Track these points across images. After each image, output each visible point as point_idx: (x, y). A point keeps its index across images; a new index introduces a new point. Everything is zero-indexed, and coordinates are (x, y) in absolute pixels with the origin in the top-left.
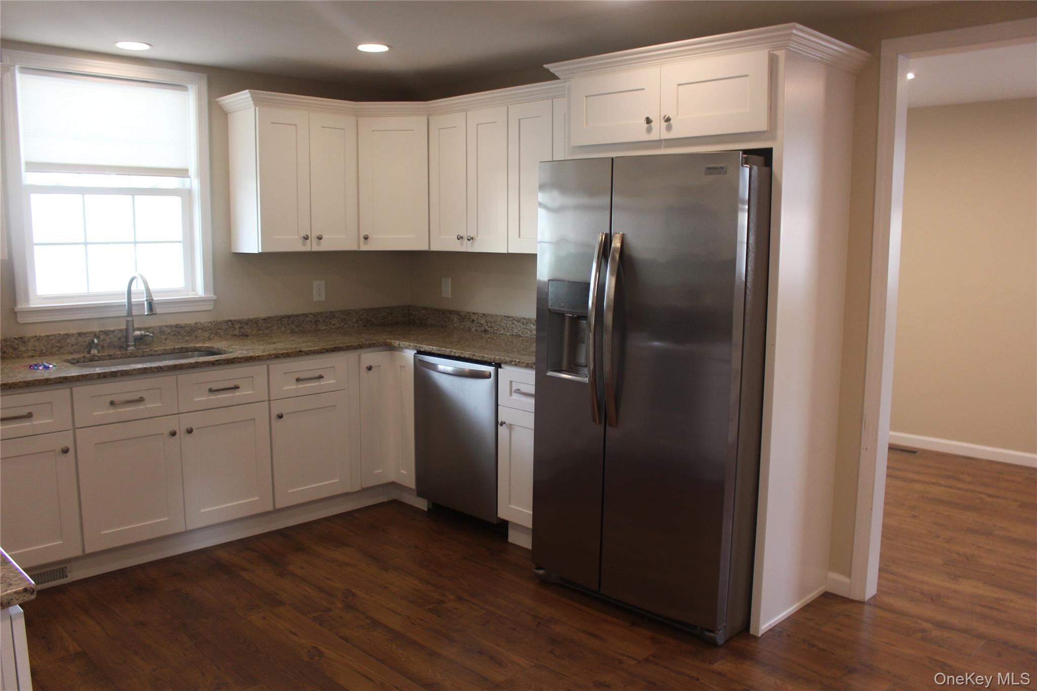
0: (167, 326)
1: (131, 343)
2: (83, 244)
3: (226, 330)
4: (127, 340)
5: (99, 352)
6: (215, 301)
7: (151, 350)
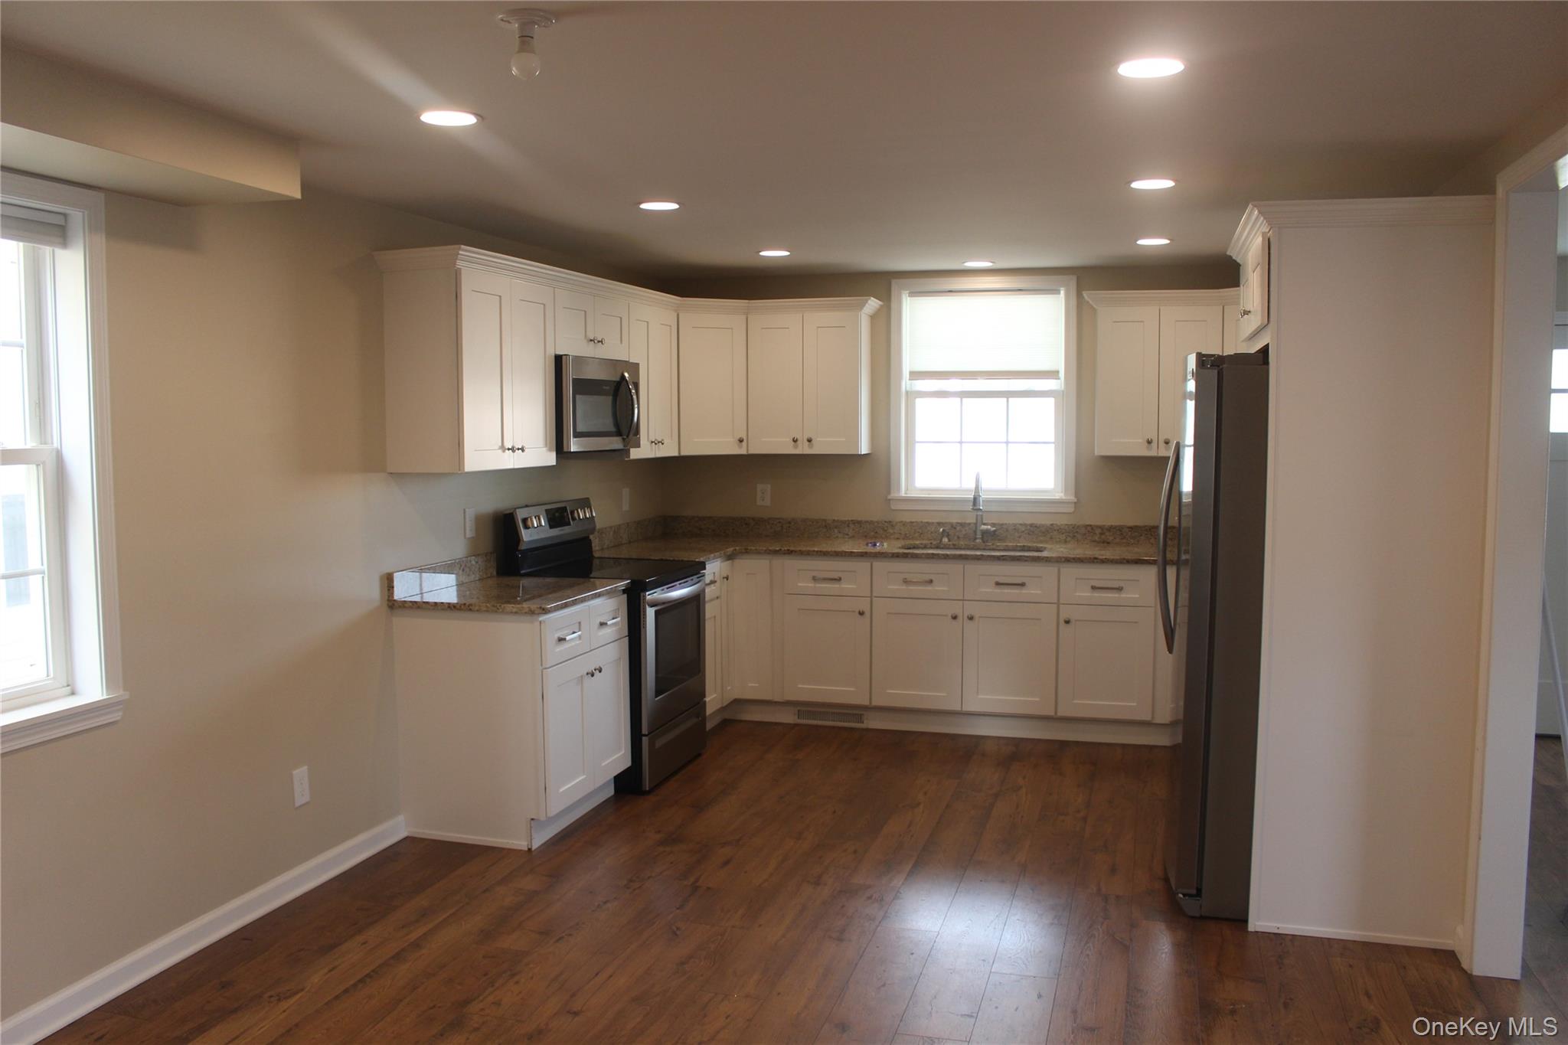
0: (1021, 524)
1: (979, 536)
2: (959, 442)
3: (1085, 534)
4: (975, 532)
5: (949, 541)
6: (1075, 503)
7: (993, 544)
